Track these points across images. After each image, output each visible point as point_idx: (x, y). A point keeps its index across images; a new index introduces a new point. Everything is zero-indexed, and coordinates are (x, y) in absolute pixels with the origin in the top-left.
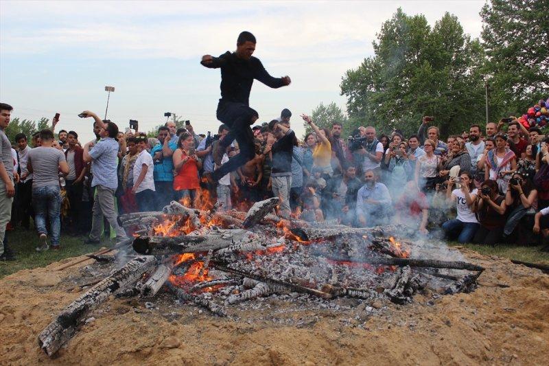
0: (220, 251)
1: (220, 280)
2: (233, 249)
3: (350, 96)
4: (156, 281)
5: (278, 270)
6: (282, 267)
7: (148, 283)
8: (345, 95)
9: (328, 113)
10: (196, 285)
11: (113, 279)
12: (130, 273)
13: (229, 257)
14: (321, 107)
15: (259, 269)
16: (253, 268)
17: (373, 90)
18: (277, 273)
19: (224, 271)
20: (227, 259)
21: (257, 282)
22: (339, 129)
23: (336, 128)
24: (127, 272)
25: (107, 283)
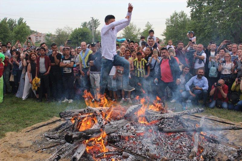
0: (111, 134)
1: (111, 152)
2: (118, 134)
3: (192, 8)
4: (79, 153)
5: (141, 147)
6: (143, 145)
7: (75, 155)
8: (189, 7)
9: (179, 16)
10: (99, 154)
11: (58, 154)
12: (66, 150)
13: (116, 138)
14: (175, 13)
15: (131, 146)
16: (128, 146)
17: (206, 4)
18: (140, 149)
19: (113, 147)
20: (115, 139)
21: (130, 154)
22: (182, 45)
23: (180, 45)
24: (64, 150)
25: (54, 157)
